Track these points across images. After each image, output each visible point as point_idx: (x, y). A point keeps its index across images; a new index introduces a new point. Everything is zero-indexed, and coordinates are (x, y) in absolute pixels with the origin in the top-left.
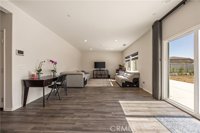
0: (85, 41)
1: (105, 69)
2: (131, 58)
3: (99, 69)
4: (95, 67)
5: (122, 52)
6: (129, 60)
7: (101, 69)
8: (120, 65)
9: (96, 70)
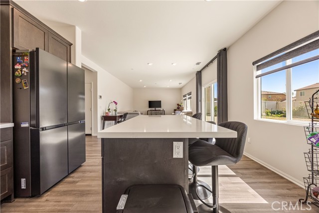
0: (141, 81)
1: (161, 109)
2: (188, 97)
3: (154, 109)
4: (150, 107)
5: (181, 89)
6: (185, 99)
7: (157, 109)
8: (178, 105)
9: (151, 110)
